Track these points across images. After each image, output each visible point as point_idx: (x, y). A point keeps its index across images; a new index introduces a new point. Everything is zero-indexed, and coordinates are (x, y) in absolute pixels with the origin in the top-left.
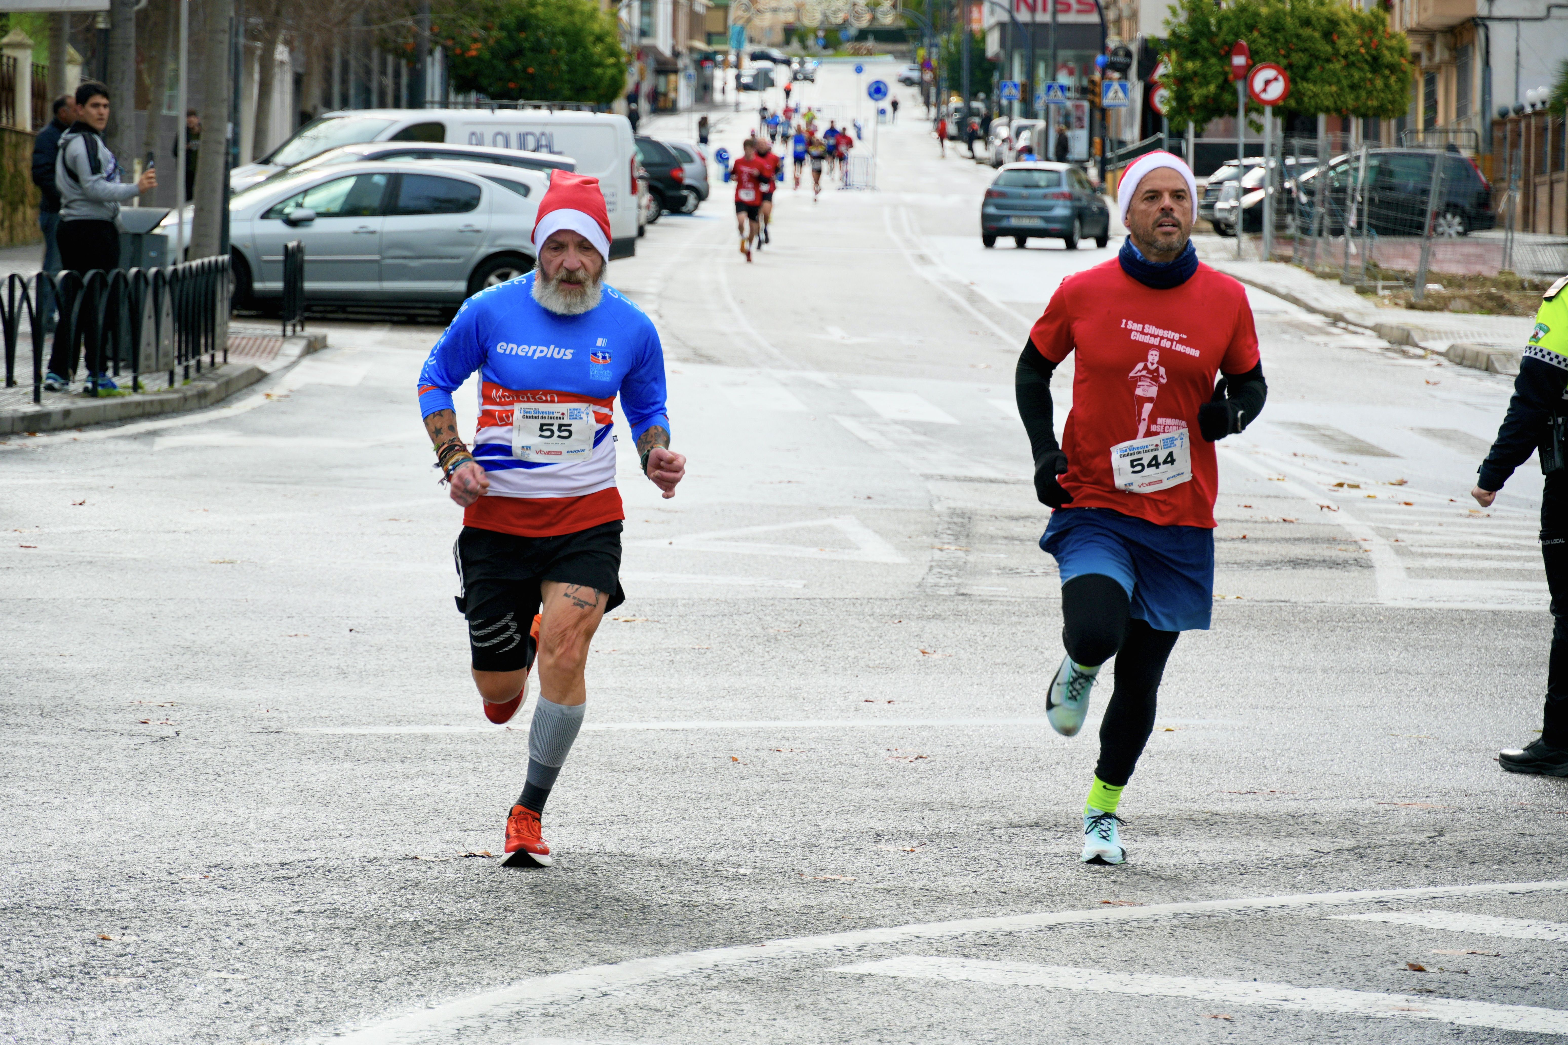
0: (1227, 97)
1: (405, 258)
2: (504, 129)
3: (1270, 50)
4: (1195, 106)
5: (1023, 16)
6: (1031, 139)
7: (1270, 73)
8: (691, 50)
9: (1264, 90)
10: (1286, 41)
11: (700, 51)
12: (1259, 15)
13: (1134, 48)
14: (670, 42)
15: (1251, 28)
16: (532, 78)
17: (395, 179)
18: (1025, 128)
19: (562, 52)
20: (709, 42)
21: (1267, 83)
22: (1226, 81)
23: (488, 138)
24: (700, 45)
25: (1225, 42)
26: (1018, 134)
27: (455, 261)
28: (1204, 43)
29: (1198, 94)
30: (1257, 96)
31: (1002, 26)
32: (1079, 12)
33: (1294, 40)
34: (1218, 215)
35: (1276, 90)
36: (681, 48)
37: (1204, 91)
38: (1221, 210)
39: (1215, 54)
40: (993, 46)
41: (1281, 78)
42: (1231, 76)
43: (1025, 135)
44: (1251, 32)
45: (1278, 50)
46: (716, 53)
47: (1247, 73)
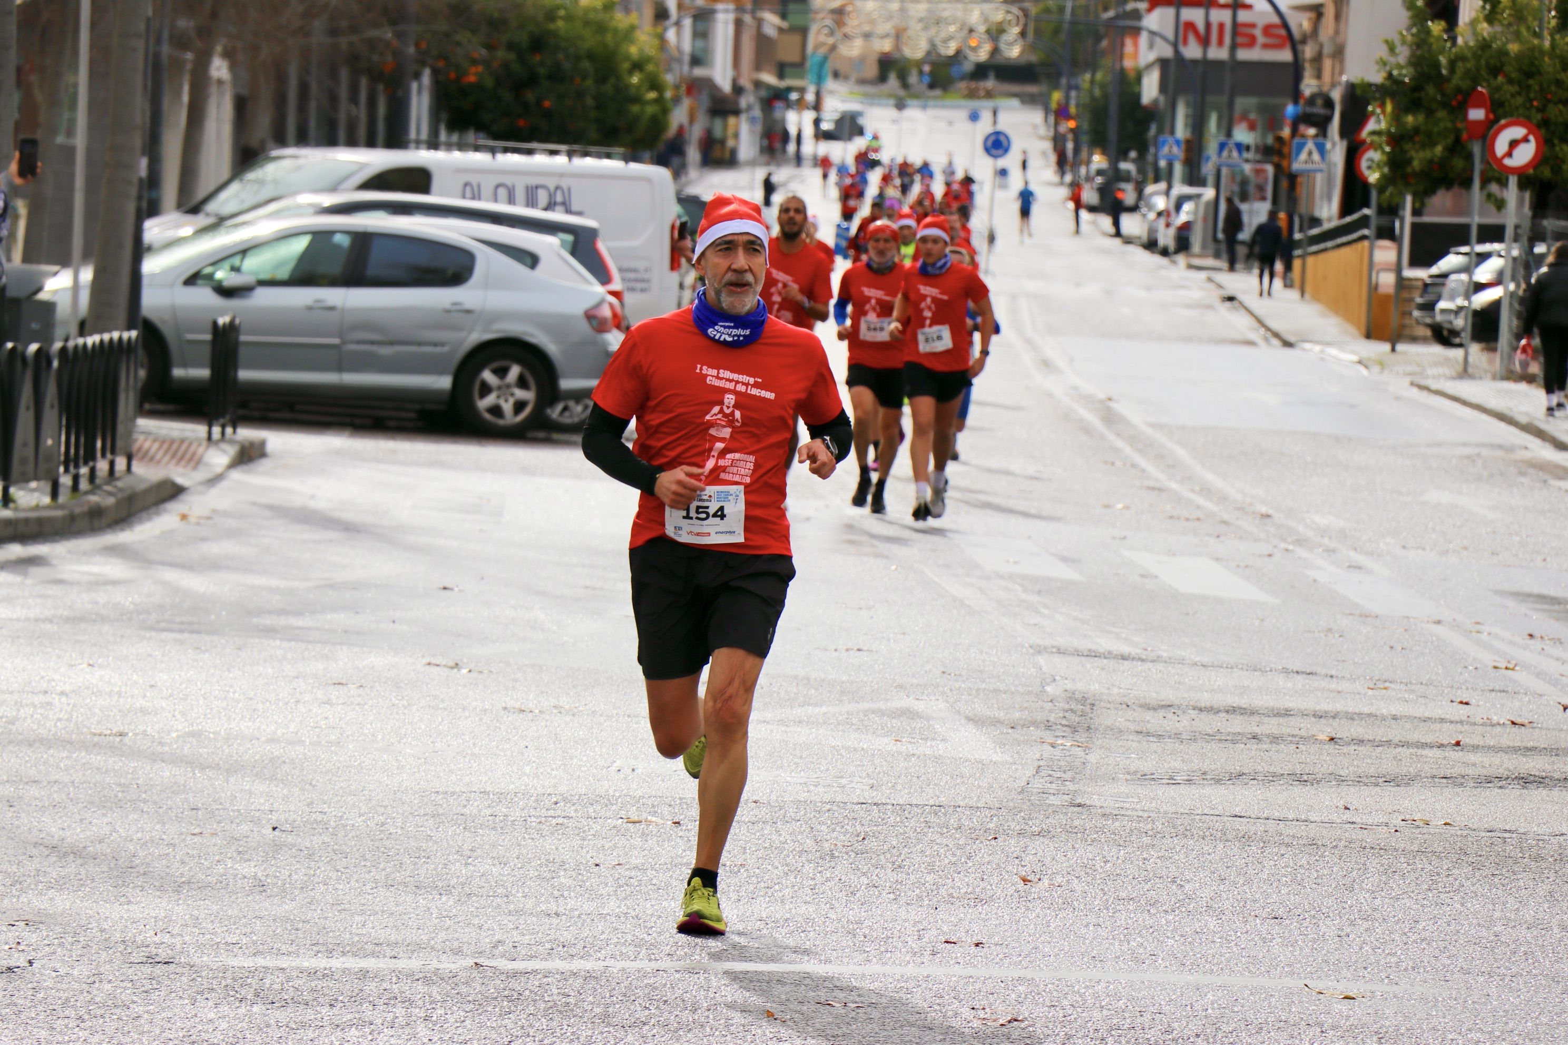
0: (1458, 163)
1: (372, 343)
2: (509, 181)
3: (1519, 100)
4: (1415, 174)
5: (1192, 51)
6: (1196, 213)
7: (1517, 132)
8: (758, 84)
9: (1509, 154)
10: (1542, 89)
11: (769, 87)
12: (1507, 54)
13: (1336, 95)
14: (730, 73)
15: (1495, 71)
16: (548, 114)
17: (362, 239)
18: (1188, 198)
19: (589, 83)
20: (781, 76)
21: (1514, 144)
22: (1458, 141)
23: (487, 190)
24: (769, 78)
25: (1459, 90)
26: (1178, 207)
27: (438, 349)
28: (1431, 90)
29: (1418, 159)
30: (1499, 161)
31: (1163, 63)
32: (1266, 46)
33: (1553, 88)
34: (1439, 318)
35: (1525, 155)
36: (745, 82)
37: (1427, 154)
38: (1443, 311)
39: (1445, 105)
40: (1150, 90)
41: (1531, 138)
42: (1464, 135)
43: (1187, 207)
44: (1495, 77)
45: (1531, 101)
46: (789, 89)
47: (1487, 132)
